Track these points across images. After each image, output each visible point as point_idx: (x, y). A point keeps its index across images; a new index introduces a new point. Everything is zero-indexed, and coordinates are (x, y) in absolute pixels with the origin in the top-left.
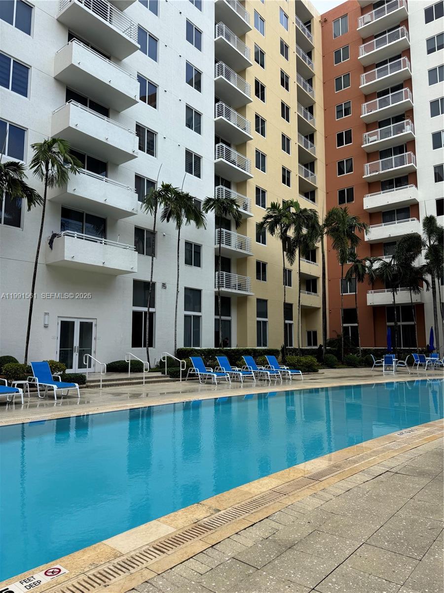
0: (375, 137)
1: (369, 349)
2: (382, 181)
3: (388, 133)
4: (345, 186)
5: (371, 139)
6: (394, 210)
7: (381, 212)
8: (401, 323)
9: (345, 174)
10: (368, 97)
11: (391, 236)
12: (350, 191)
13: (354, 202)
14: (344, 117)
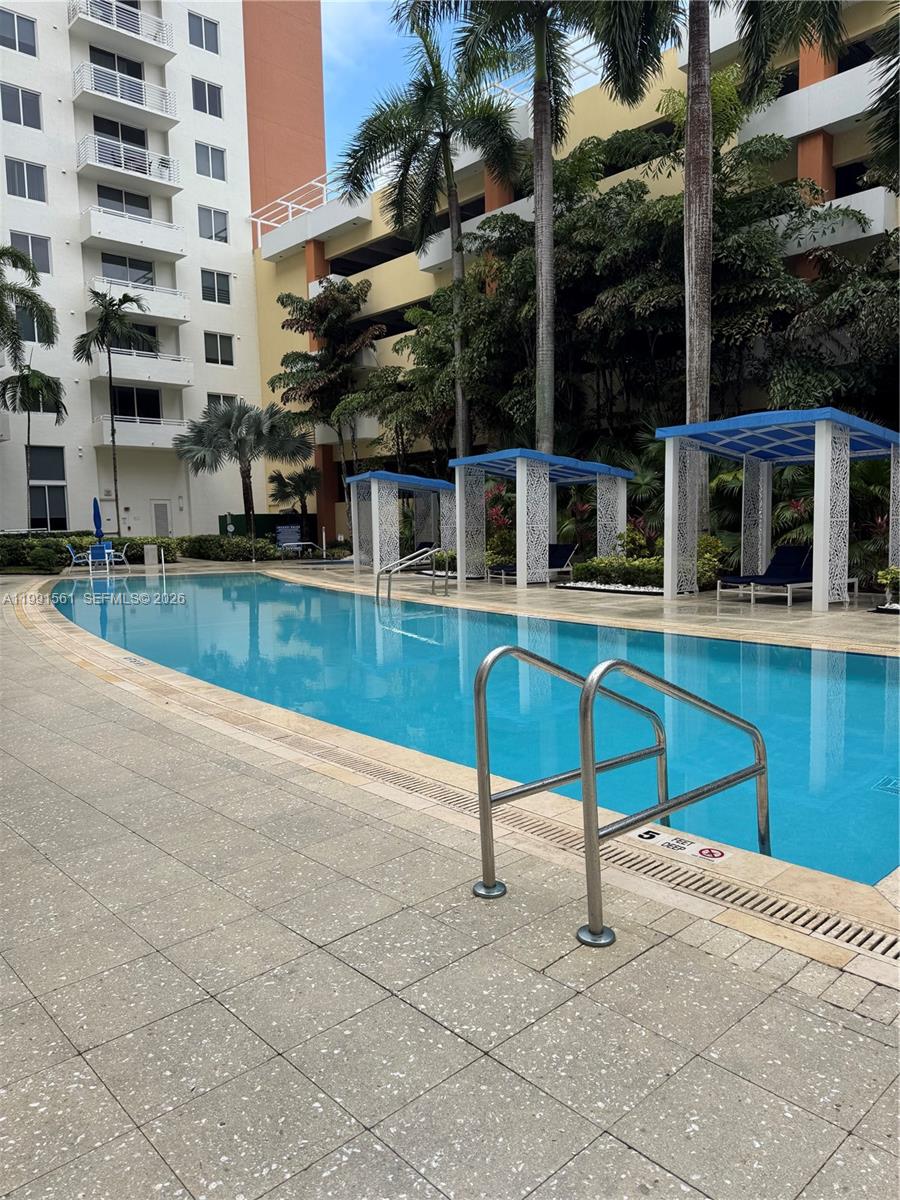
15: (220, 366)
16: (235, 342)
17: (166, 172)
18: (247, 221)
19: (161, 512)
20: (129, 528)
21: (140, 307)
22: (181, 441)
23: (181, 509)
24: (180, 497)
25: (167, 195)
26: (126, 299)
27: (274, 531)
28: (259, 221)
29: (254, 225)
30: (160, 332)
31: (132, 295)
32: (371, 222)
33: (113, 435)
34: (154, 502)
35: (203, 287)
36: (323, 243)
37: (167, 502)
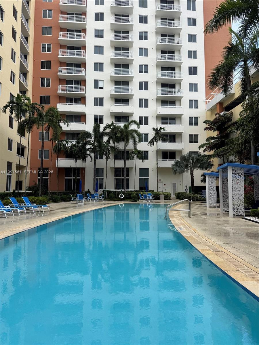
0: (65, 71)
1: (55, 192)
2: (67, 97)
3: (73, 72)
4: (45, 94)
5: (63, 71)
6: (73, 115)
7: (65, 114)
8: (73, 178)
9: (45, 87)
10: (62, 47)
11: (72, 130)
12: (48, 98)
13: (50, 105)
14: (46, 52)
15: (194, 143)
16: (199, 136)
17: (179, 93)
18: (204, 101)
19: (174, 186)
20: (165, 190)
21: (164, 130)
22: (173, 165)
23: (180, 185)
24: (180, 181)
25: (180, 99)
26: (161, 128)
27: (201, 191)
28: (208, 101)
29: (206, 102)
30: (176, 136)
31: (162, 127)
32: (234, 93)
33: (157, 165)
34: (172, 183)
35: (190, 122)
36: (222, 103)
37: (176, 183)
